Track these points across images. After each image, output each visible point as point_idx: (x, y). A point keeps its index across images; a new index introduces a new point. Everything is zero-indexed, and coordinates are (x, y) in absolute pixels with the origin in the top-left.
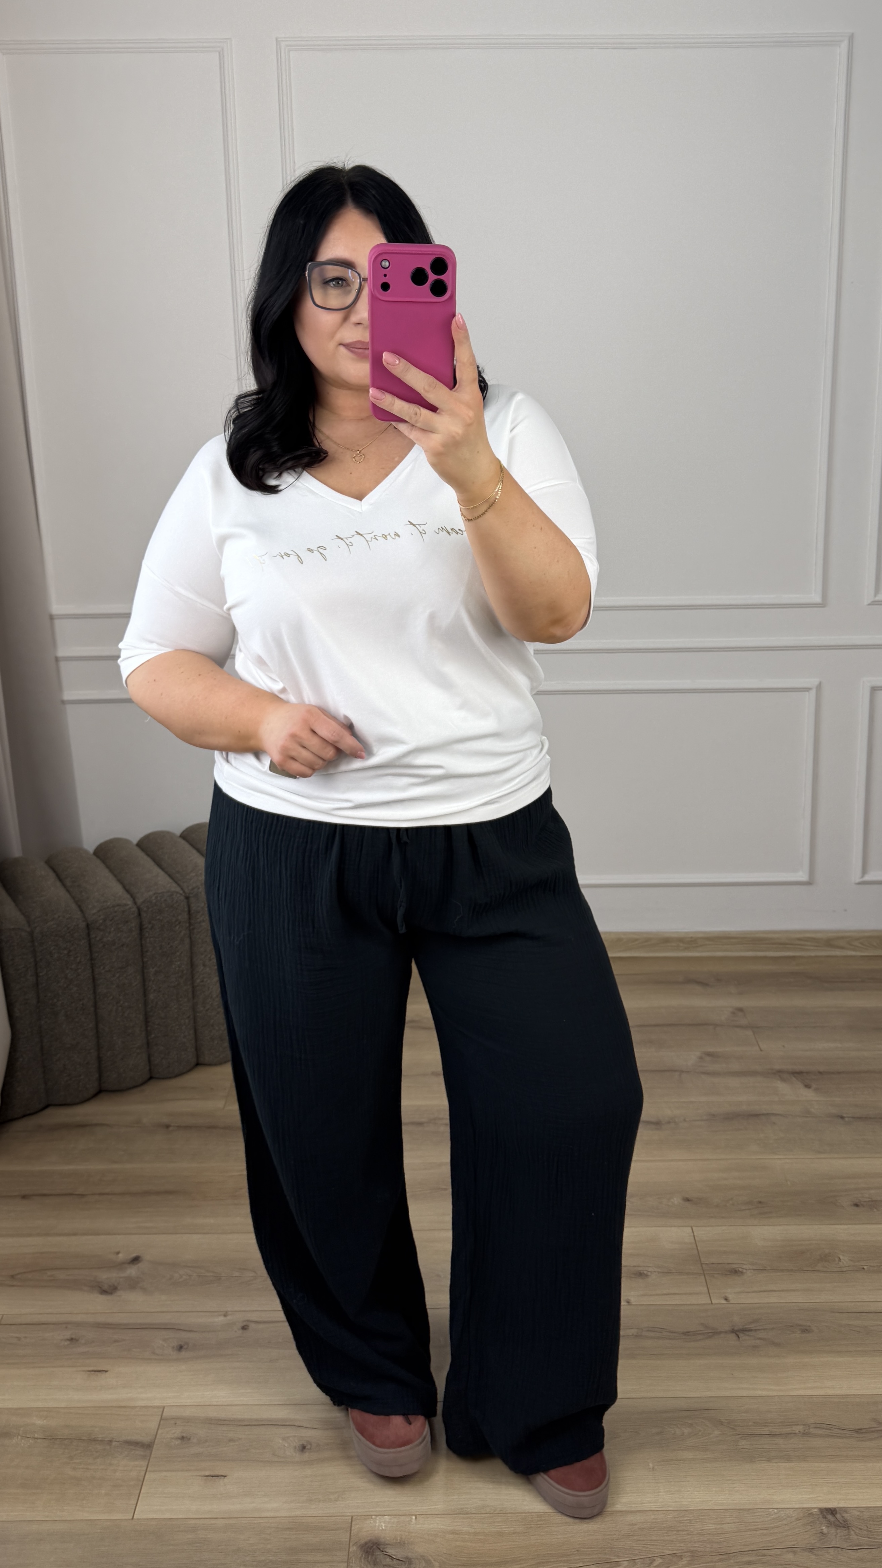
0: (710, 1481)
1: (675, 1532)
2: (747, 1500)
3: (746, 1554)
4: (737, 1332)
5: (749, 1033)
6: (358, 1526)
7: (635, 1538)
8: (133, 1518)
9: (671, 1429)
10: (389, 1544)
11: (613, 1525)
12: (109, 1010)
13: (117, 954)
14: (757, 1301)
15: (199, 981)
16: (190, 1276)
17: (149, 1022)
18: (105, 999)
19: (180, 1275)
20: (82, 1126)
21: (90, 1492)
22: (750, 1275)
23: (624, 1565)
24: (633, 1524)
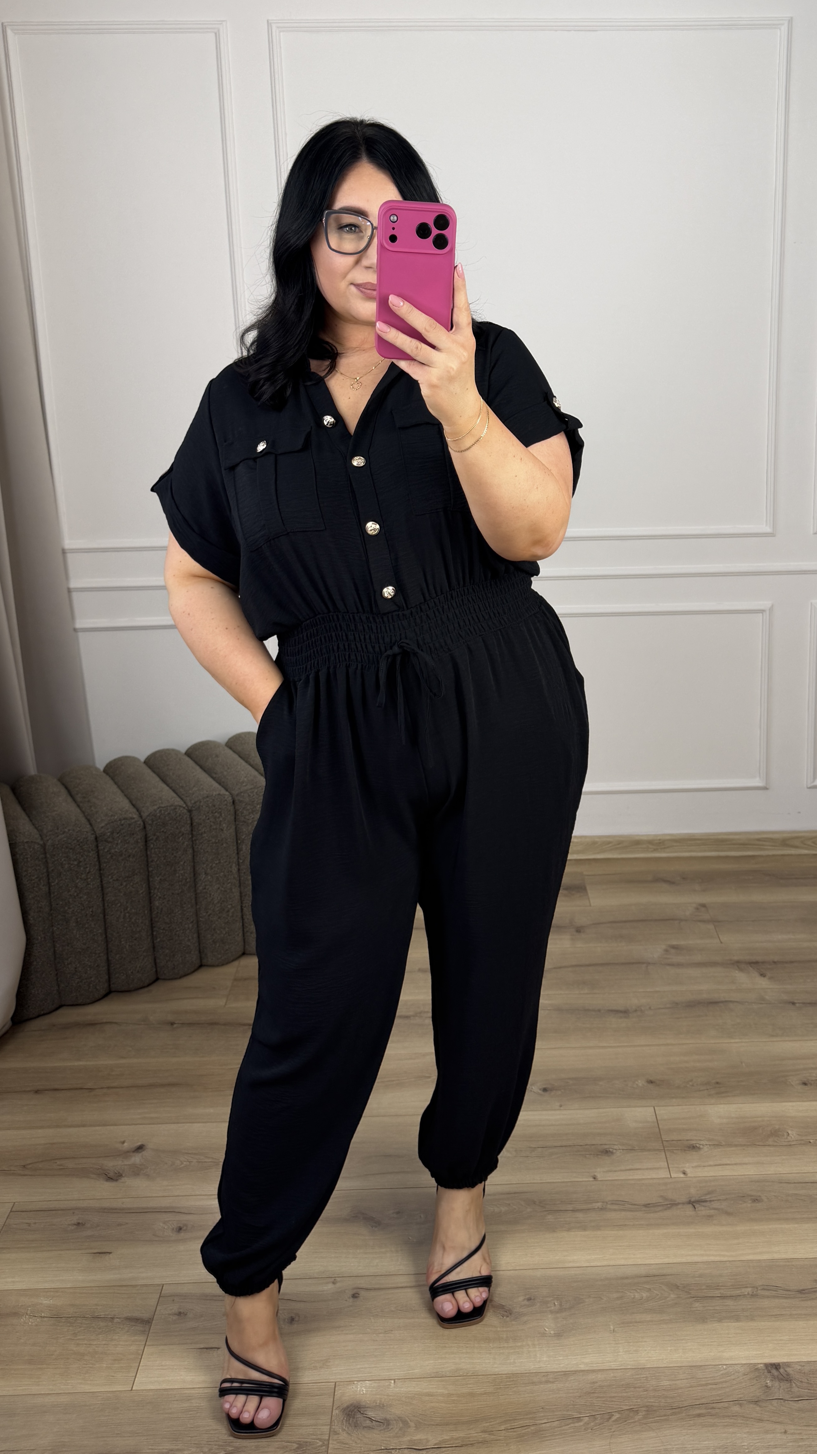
0: (666, 1341)
1: (633, 1389)
2: (699, 1358)
3: (697, 1408)
4: (693, 1203)
5: (711, 927)
6: (341, 1391)
7: (596, 1395)
8: (131, 1390)
9: (632, 1294)
10: (370, 1408)
11: (576, 1383)
12: (118, 916)
13: (124, 865)
14: (712, 1174)
15: (201, 888)
16: (190, 1162)
17: (154, 927)
18: (114, 906)
19: (181, 1161)
20: (92, 1024)
21: (91, 1366)
22: (706, 1150)
23: (585, 1421)
24: (593, 1382)
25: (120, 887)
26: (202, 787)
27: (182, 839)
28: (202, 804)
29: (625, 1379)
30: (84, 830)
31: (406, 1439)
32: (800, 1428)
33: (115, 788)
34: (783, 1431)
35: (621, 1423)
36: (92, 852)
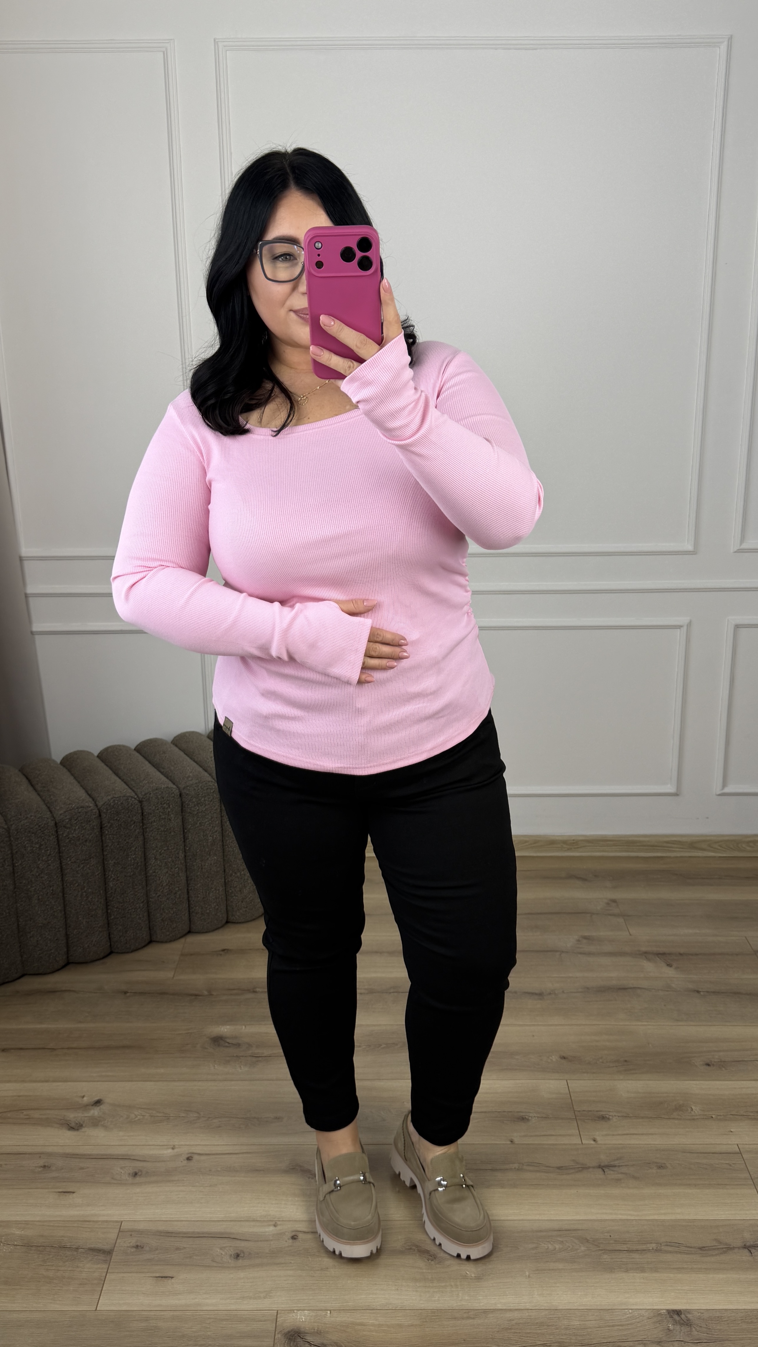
0: (576, 1287)
1: (546, 1327)
2: (607, 1303)
4: (603, 1168)
5: (621, 920)
6: (282, 1318)
7: (513, 1331)
8: (96, 1310)
9: (545, 1245)
10: (308, 1333)
11: (495, 1320)
12: (75, 895)
13: (81, 848)
14: (620, 1142)
15: (151, 871)
16: (144, 1115)
17: (109, 906)
18: (72, 886)
19: (135, 1115)
20: (53, 992)
21: (60, 1288)
22: (615, 1121)
24: (510, 1320)
25: (78, 869)
26: (151, 780)
27: (134, 827)
28: (151, 796)
29: (539, 1318)
30: (45, 816)
33: (71, 779)
36: (52, 837)
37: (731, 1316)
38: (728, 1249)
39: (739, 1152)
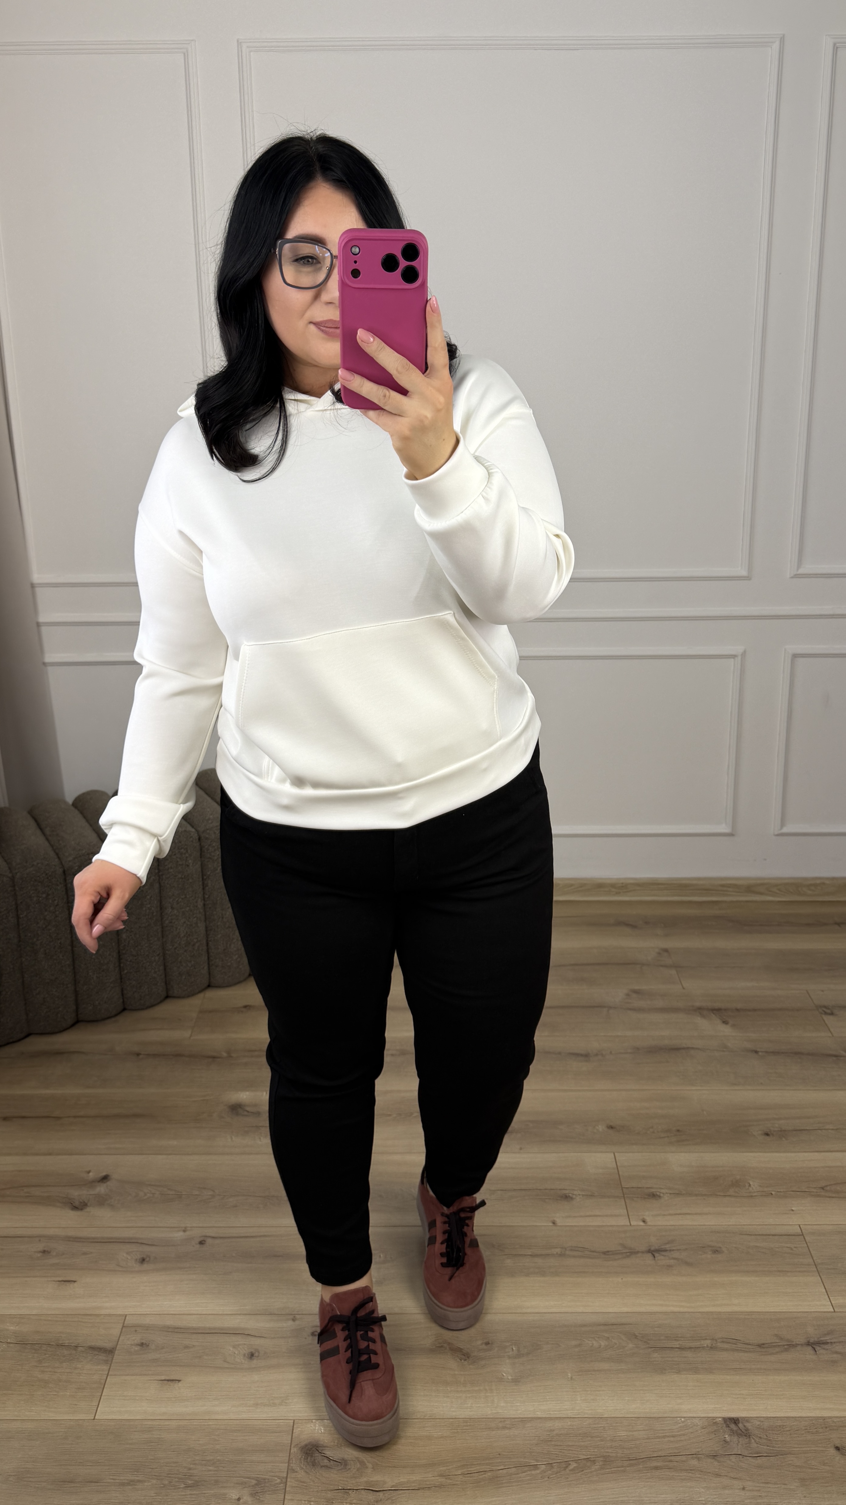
0: (623, 1391)
1: (590, 1438)
2: (657, 1409)
3: (654, 1460)
4: (653, 1252)
5: (673, 972)
6: (299, 1429)
7: (553, 1443)
8: (94, 1419)
9: (589, 1342)
10: (328, 1447)
11: (534, 1430)
14: (672, 1223)
15: (167, 922)
16: (153, 1194)
17: (121, 960)
19: (145, 1193)
20: (60, 1053)
21: (56, 1393)
22: (667, 1198)
23: (542, 1469)
24: (551, 1430)
29: (582, 1427)
30: (54, 863)
31: (364, 1479)
32: (758, 1485)
33: (83, 822)
34: (742, 1487)
35: (578, 1473)
36: (61, 885)
37: (794, 1425)
38: (790, 1347)
39: (801, 1234)
